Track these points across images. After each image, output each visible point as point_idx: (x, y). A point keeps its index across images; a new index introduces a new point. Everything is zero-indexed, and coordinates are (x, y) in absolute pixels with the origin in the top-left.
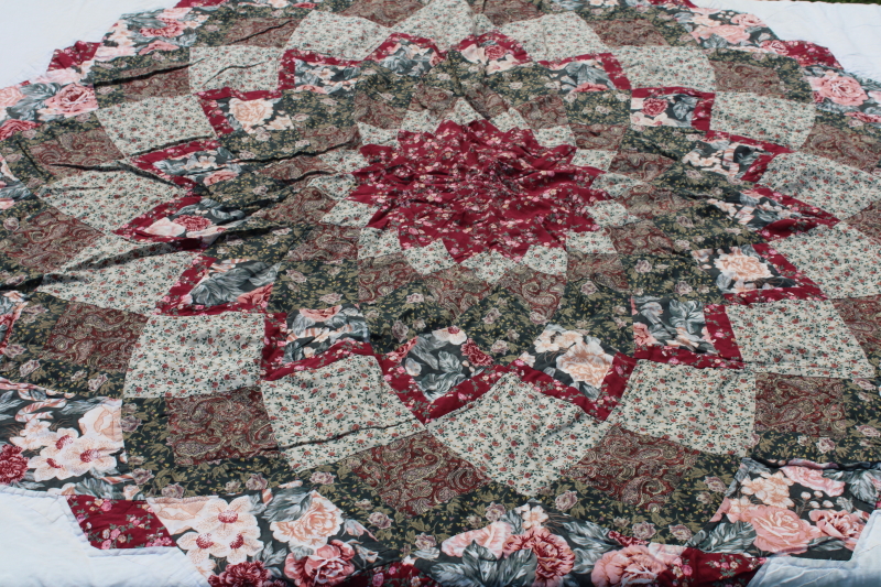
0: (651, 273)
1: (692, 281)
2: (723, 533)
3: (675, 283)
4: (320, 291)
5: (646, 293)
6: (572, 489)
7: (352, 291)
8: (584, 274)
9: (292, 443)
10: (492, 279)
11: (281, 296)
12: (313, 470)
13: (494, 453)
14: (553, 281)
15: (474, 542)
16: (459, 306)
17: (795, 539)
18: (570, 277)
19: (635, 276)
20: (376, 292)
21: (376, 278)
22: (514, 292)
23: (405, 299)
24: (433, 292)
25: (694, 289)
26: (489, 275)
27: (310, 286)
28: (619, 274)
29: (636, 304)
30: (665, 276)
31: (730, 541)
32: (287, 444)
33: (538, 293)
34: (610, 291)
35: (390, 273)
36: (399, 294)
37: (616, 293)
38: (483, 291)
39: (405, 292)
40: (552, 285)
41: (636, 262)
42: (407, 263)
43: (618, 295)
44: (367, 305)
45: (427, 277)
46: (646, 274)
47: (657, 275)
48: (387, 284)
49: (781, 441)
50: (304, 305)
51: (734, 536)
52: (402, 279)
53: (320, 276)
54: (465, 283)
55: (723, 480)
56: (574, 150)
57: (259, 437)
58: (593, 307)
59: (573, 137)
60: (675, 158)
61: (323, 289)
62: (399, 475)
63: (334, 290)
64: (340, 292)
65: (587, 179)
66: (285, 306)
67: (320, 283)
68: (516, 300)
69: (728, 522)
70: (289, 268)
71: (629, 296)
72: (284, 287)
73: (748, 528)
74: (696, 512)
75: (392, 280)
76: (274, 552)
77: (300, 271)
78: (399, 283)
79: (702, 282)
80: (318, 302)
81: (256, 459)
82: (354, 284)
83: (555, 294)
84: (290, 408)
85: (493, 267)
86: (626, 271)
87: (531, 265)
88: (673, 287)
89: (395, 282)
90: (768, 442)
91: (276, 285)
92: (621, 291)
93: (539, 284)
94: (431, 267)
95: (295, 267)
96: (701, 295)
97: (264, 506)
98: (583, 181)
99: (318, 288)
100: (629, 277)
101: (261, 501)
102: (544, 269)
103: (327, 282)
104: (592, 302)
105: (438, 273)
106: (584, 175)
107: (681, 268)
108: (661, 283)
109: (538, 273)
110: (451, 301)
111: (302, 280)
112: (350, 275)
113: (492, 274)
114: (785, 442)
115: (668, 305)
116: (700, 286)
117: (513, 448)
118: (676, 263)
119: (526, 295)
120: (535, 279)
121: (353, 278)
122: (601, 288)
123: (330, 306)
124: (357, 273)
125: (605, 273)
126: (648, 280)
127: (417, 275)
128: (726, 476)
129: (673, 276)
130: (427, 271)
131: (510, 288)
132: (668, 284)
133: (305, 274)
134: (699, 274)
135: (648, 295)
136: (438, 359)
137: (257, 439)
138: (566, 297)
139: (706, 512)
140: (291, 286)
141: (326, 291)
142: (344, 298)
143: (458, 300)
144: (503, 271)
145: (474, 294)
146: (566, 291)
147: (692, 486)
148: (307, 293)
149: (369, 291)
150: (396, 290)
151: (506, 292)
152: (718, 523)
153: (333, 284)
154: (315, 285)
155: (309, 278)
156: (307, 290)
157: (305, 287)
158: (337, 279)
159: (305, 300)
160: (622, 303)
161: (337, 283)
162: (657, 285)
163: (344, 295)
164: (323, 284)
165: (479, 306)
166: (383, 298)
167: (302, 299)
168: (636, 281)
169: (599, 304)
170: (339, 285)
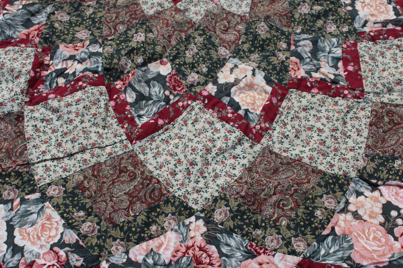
0: (309, 14)
1: (336, 21)
2: (330, 245)
3: (325, 22)
4: (77, 28)
5: (303, 32)
6: (227, 205)
7: (99, 28)
8: (260, 15)
9: (39, 160)
10: (197, 19)
11: (48, 34)
12: (49, 184)
13: (177, 170)
14: (239, 20)
15: (152, 250)
16: (170, 42)
17: (381, 253)
18: (251, 17)
19: (297, 16)
20: (115, 29)
21: (116, 17)
22: (210, 30)
23: (133, 37)
24: (154, 29)
25: (338, 27)
26: (194, 15)
27: (70, 23)
28: (285, 15)
29: (294, 41)
30: (318, 16)
31: (334, 252)
32: (36, 161)
33: (226, 31)
34: (277, 30)
35: (126, 13)
36: (129, 32)
37: (282, 31)
38: (188, 29)
39: (134, 31)
40: (238, 23)
41: (299, 5)
42: (139, 4)
43: (283, 33)
44: (107, 40)
45: (151, 17)
46: (305, 15)
47: (312, 15)
48: (122, 23)
49: (382, 164)
50: (64, 41)
51: (337, 248)
52: (134, 19)
53: (78, 16)
54: (176, 22)
55: (336, 197)
57: (18, 154)
58: (263, 44)
61: (79, 26)
62: (108, 189)
63: (86, 27)
64: (90, 30)
66: (51, 42)
67: (77, 21)
68: (210, 37)
69: (335, 235)
70: (57, 10)
71: (290, 34)
72: (52, 26)
73: (349, 241)
74: (313, 226)
75: (127, 19)
76: (13, 256)
77: (65, 11)
78: (131, 23)
79: (344, 22)
80: (74, 37)
81: (13, 173)
82: (101, 22)
83: (239, 31)
84: (42, 129)
85: (198, 8)
86: (291, 11)
87: (225, 7)
88: (323, 26)
89: (128, 21)
90: (373, 165)
91: (46, 24)
92: (285, 29)
93: (229, 22)
94: (154, 9)
95: (62, 8)
96: (342, 33)
97: (13, 213)
99: (76, 25)
100: (293, 17)
101: (12, 209)
102: (234, 9)
103: (84, 20)
104: (263, 41)
105: (159, 13)
107: (330, 10)
108: (314, 22)
109: (229, 12)
110: (165, 38)
111: (66, 18)
112: (99, 15)
113: (196, 14)
114: (385, 166)
115: (317, 42)
116: (342, 25)
117: (190, 168)
118: (327, 5)
119: (218, 32)
120: (226, 18)
121: (101, 18)
122: (271, 27)
123: (81, 41)
124: (104, 12)
125: (275, 14)
126: (306, 20)
127: (144, 16)
128: (339, 194)
129: (324, 16)
130: (151, 12)
131: (207, 27)
132: (320, 23)
133: (69, 14)
134: (343, 14)
135: (304, 33)
136: (149, 87)
137: (16, 156)
138: (246, 34)
139: (320, 226)
140: (56, 25)
141: (81, 28)
142: (92, 34)
143: (170, 36)
144: (203, 12)
145: (181, 31)
146: (247, 29)
147: (313, 202)
148: (68, 30)
149: (110, 28)
150: (128, 29)
151: (203, 30)
152: (328, 235)
153: (87, 22)
154: (74, 23)
155: (71, 17)
156: (68, 27)
157: (67, 24)
158: (90, 18)
159: (66, 36)
160: (284, 40)
161: (89, 21)
162: (312, 24)
163: (92, 32)
164: (80, 22)
165: (184, 42)
166: (119, 35)
167: (63, 36)
168: (297, 20)
169: (268, 41)
170: (90, 23)
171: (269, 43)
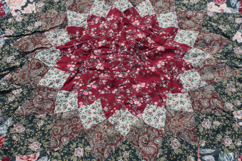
0: (211, 129)
1: (232, 136)
3: (223, 137)
4: (30, 140)
7: (47, 140)
8: (173, 131)
10: (124, 132)
11: (7, 146)
14: (157, 134)
16: (103, 154)
18: (166, 131)
19: (201, 130)
20: (60, 141)
21: (62, 130)
22: (134, 144)
23: (74, 151)
24: (91, 142)
25: (233, 142)
26: (122, 129)
27: (25, 134)
28: (192, 130)
29: (200, 154)
30: (217, 131)
33: (147, 144)
34: (187, 144)
35: (69, 127)
36: (71, 145)
37: (190, 145)
38: (117, 142)
39: (75, 145)
40: (156, 137)
41: (202, 120)
42: (79, 118)
43: (191, 147)
44: (53, 151)
45: (89, 131)
46: (208, 130)
47: (213, 130)
48: (66, 135)
50: (20, 152)
52: (75, 132)
53: (32, 128)
54: (108, 136)
56: (177, 30)
58: (176, 159)
59: (177, 21)
60: (229, 38)
61: (32, 138)
63: (38, 139)
64: (40, 142)
65: (181, 53)
66: (9, 153)
67: (31, 133)
68: (135, 151)
70: (15, 123)
71: (197, 148)
72: (11, 139)
77: (22, 123)
78: (73, 136)
79: (238, 138)
80: (28, 149)
82: (49, 135)
83: (157, 145)
85: (125, 122)
86: (197, 126)
87: (146, 122)
88: (221, 140)
89: (71, 134)
91: (6, 137)
92: (193, 144)
93: (149, 136)
94: (91, 124)
95: (19, 121)
96: (237, 147)
98: (179, 54)
99: (30, 137)
100: (198, 131)
102: (152, 123)
103: (36, 132)
104: (176, 155)
105: (94, 127)
106: (180, 51)
107: (227, 125)
108: (215, 136)
109: (149, 126)
110: (99, 152)
111: (22, 130)
112: (49, 127)
113: (124, 128)
115: (218, 156)
116: (236, 140)
118: (224, 122)
119: (141, 146)
120: (147, 132)
121: (49, 130)
122: (182, 142)
123: (34, 152)
124: (52, 125)
125: (185, 130)
126: (208, 134)
127: (83, 130)
129: (222, 130)
130: (89, 126)
131: (132, 142)
132: (219, 137)
133: (24, 126)
134: (236, 130)
135: (207, 148)
138: (162, 148)
140: (14, 137)
141: (34, 139)
142: (42, 146)
143: (103, 150)
144: (129, 128)
145: (112, 144)
146: (163, 143)
148: (23, 141)
149: (56, 141)
150: (71, 143)
151: (129, 145)
153: (38, 134)
154: (29, 135)
155: (26, 129)
156: (23, 138)
157: (23, 136)
158: (41, 130)
159: (21, 147)
160: (192, 154)
161: (40, 133)
162: (213, 138)
163: (42, 144)
164: (33, 134)
165: (114, 154)
166: (63, 147)
167: (20, 147)
168: (202, 134)
169: (180, 156)
170: (41, 135)
171: (181, 158)
